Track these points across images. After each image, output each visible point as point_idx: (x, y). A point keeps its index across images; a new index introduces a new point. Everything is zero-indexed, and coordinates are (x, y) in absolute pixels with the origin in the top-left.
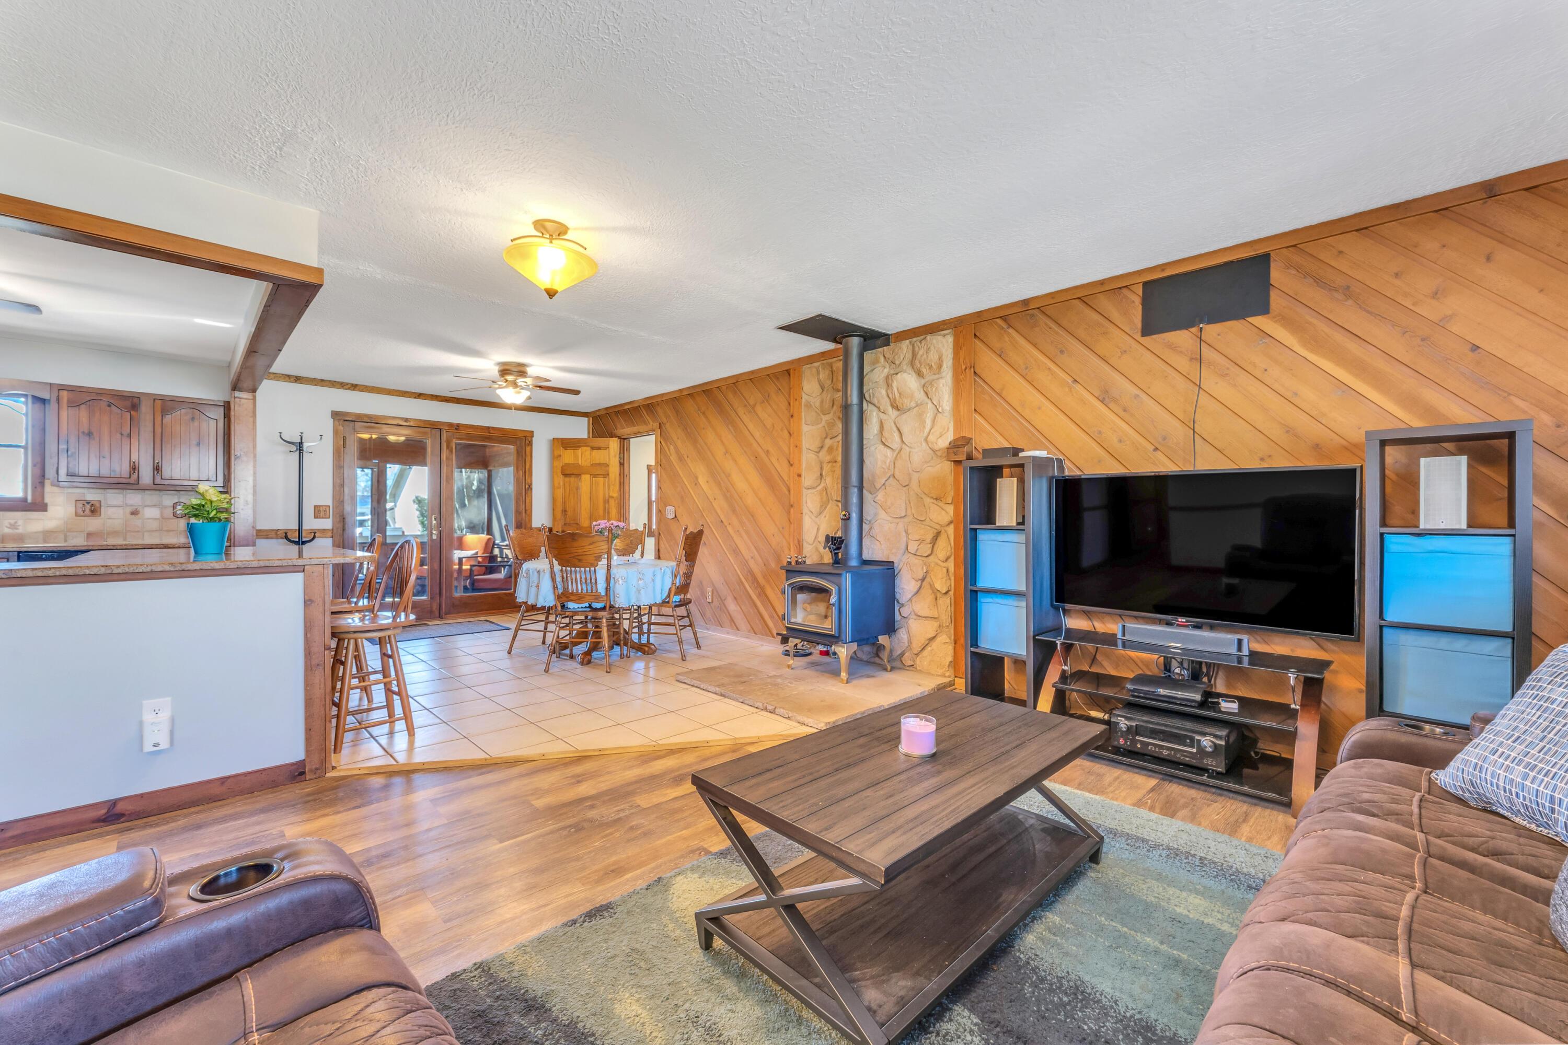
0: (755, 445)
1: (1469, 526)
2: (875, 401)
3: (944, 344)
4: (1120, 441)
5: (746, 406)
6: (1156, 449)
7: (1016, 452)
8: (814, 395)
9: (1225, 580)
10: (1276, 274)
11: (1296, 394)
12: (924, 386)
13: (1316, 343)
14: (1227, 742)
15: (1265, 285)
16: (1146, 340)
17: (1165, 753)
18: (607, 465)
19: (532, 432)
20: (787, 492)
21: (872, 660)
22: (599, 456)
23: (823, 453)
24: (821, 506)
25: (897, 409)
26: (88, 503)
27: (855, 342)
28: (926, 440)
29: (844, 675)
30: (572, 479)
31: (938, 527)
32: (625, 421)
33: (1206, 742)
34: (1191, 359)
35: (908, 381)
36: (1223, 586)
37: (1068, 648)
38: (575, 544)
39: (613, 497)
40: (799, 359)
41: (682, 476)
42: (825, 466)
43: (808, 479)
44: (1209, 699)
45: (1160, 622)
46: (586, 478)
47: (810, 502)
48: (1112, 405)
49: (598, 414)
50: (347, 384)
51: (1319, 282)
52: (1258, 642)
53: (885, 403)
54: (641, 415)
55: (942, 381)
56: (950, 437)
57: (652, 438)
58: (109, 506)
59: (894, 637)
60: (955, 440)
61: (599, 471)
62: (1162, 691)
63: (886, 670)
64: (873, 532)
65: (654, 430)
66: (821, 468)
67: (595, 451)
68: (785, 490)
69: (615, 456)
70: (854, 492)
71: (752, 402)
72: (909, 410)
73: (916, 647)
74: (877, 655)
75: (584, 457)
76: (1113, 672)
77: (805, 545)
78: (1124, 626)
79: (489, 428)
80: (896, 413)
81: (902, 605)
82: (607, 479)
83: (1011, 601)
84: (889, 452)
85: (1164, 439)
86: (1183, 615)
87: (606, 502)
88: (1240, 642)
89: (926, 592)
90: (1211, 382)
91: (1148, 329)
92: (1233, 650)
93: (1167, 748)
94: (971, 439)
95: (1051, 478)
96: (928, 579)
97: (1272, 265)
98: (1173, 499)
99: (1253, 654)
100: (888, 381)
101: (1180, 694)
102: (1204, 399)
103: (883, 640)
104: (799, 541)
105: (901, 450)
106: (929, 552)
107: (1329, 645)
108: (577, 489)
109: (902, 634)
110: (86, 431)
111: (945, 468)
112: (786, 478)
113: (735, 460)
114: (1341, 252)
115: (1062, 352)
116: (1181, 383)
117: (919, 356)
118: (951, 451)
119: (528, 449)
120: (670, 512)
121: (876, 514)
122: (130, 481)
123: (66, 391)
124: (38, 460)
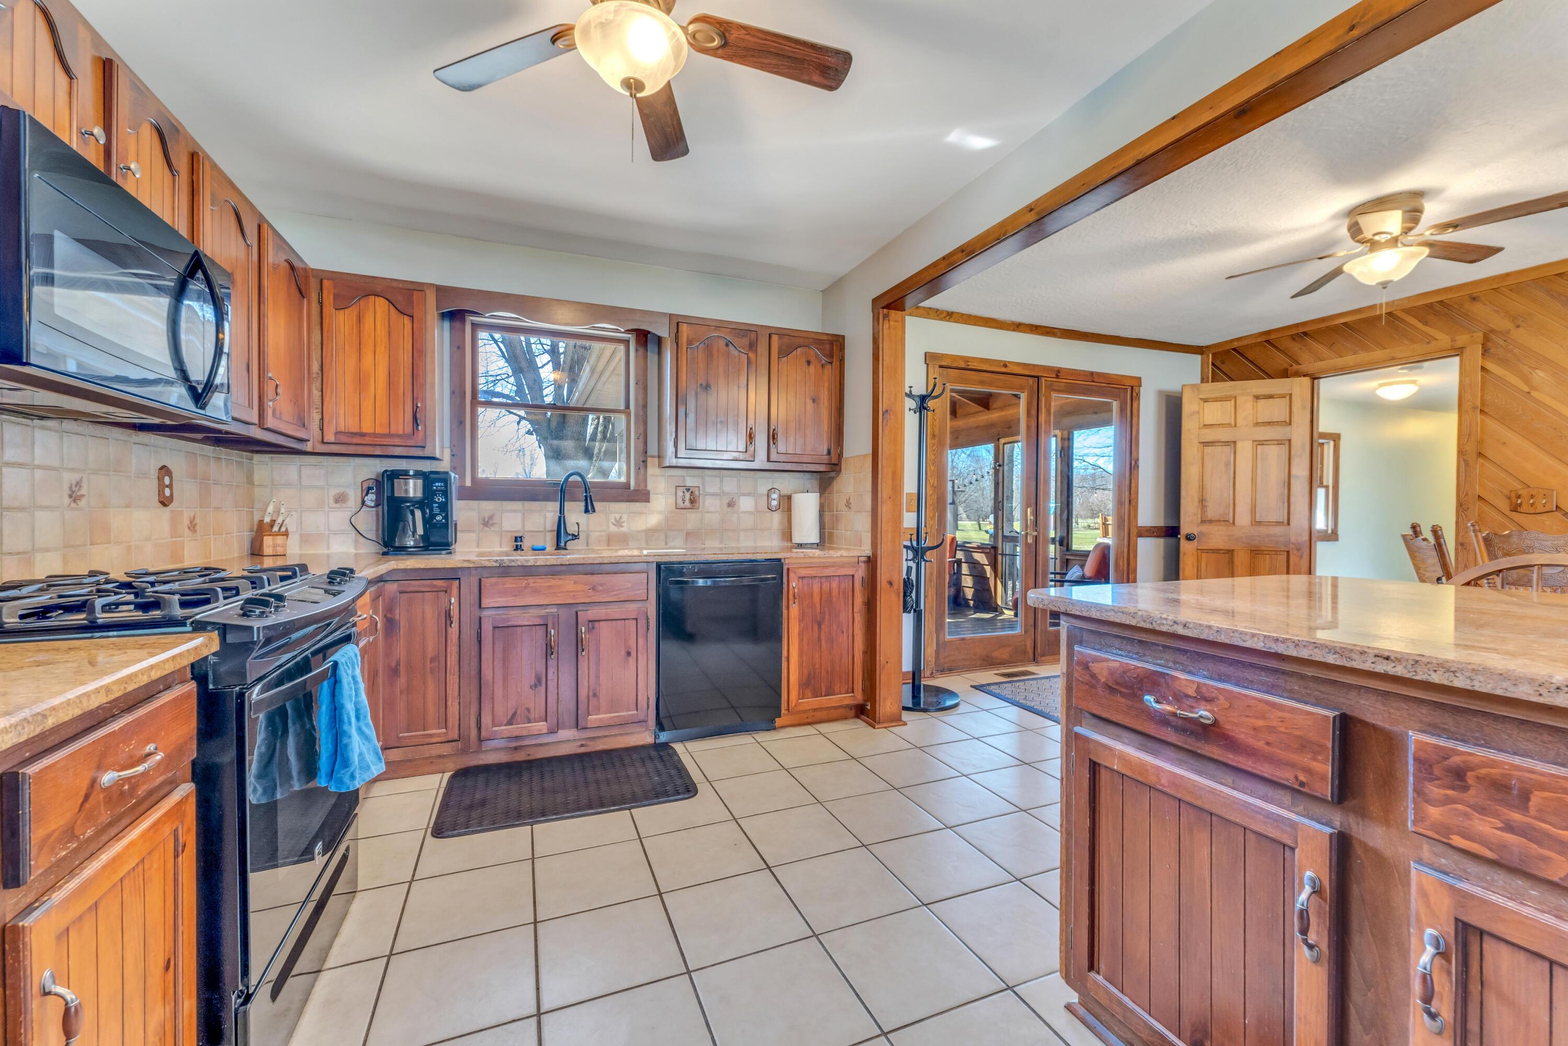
18: (1286, 424)
19: (1139, 378)
22: (1271, 410)
26: (688, 490)
30: (1218, 449)
32: (1330, 346)
39: (1297, 477)
46: (1244, 446)
49: (1228, 346)
50: (943, 312)
58: (707, 494)
61: (1272, 434)
67: (1245, 403)
75: (1240, 411)
79: (1092, 373)
82: (1285, 448)
87: (1285, 484)
108: (1227, 464)
110: (704, 384)
119: (1135, 403)
122: (747, 456)
123: (685, 325)
124: (641, 430)
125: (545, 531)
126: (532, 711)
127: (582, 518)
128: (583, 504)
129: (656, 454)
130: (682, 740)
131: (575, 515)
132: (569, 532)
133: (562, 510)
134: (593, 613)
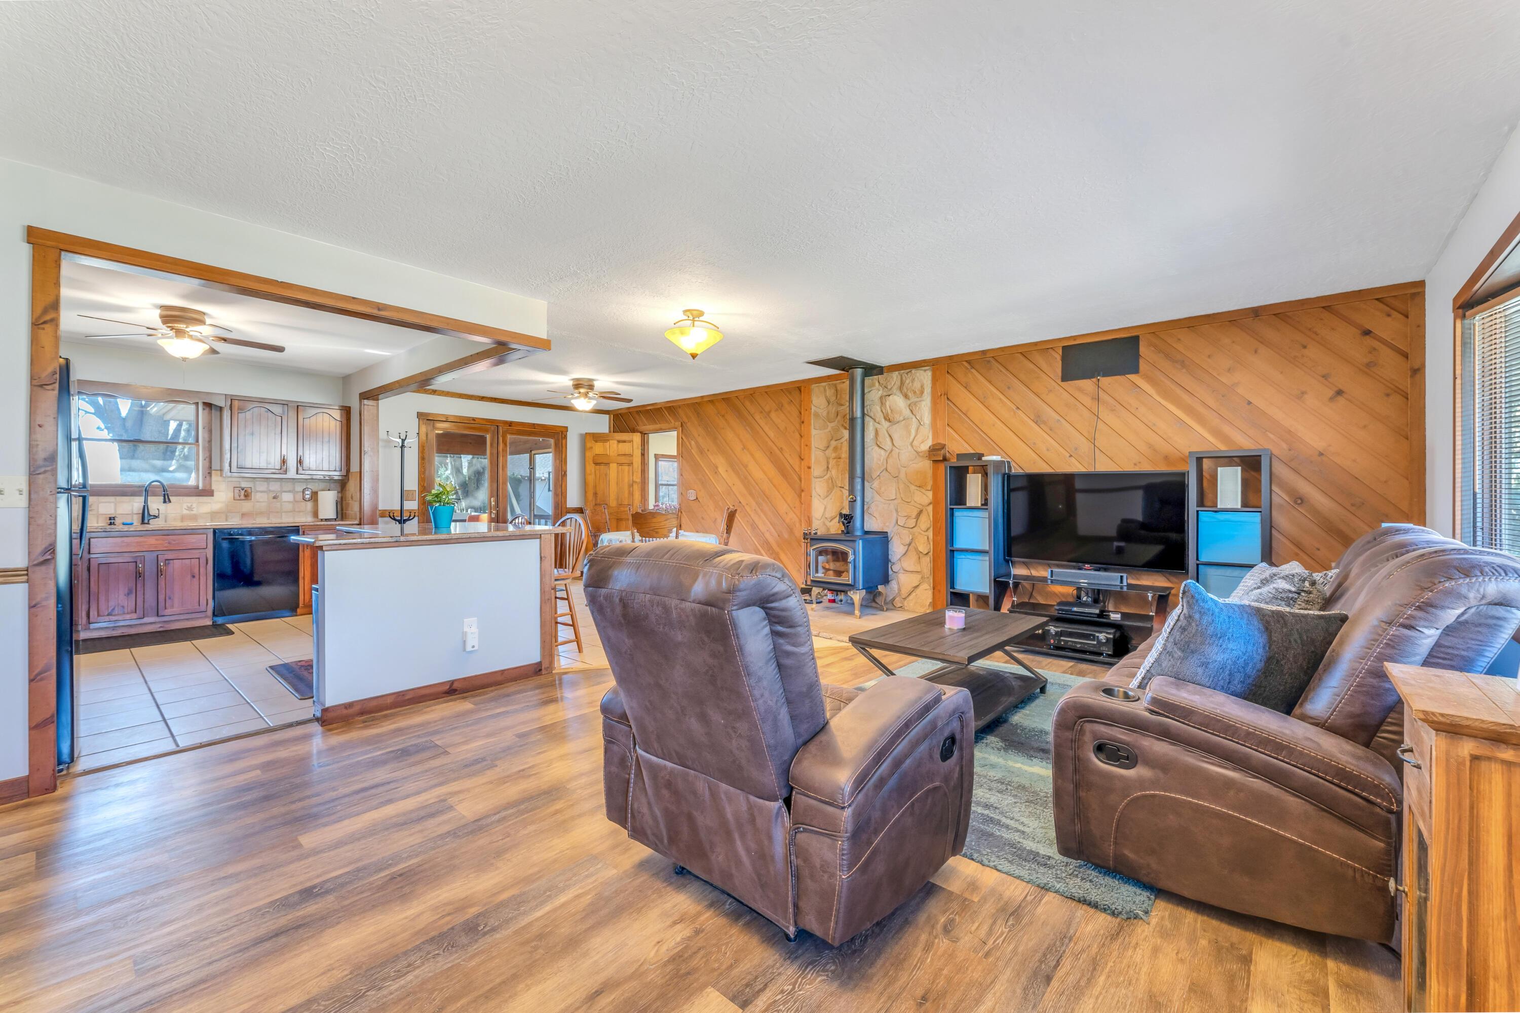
0: (770, 443)
1: (1242, 506)
2: (872, 415)
3: (925, 377)
4: (1048, 450)
5: (761, 412)
6: (1071, 456)
7: (980, 456)
8: (821, 407)
9: (1116, 544)
10: (1143, 349)
11: (1154, 424)
12: (909, 405)
13: (1166, 394)
14: (1114, 636)
15: (1137, 356)
16: (1064, 384)
17: (1079, 646)
18: (631, 456)
19: (567, 427)
20: (798, 481)
21: (870, 605)
22: (625, 448)
23: (829, 452)
24: (828, 491)
25: (889, 421)
27: (859, 372)
28: (911, 444)
29: (857, 612)
30: (602, 467)
31: (921, 507)
32: (647, 419)
33: (1102, 637)
34: (1092, 398)
35: (898, 402)
36: (1114, 548)
37: (1016, 585)
38: (654, 520)
39: (636, 482)
40: (809, 380)
41: (703, 466)
42: (831, 461)
43: (817, 471)
44: (1103, 614)
45: (1074, 568)
46: (613, 466)
47: (818, 488)
48: (1042, 426)
49: (620, 412)
50: (429, 390)
51: (1167, 356)
52: (1133, 578)
53: (879, 416)
54: (663, 415)
55: (923, 403)
56: (929, 443)
57: (674, 434)
58: (257, 493)
59: (888, 587)
60: (933, 445)
61: (625, 460)
62: (1075, 609)
63: (883, 610)
64: (870, 511)
65: (676, 428)
66: (828, 463)
67: (621, 445)
68: (796, 478)
69: (638, 448)
70: (858, 481)
71: (767, 409)
72: (898, 422)
73: (904, 592)
74: (874, 601)
75: (613, 448)
76: (1042, 602)
77: (814, 520)
78: (1052, 571)
79: (534, 424)
80: (888, 424)
81: (894, 563)
82: (631, 468)
83: (979, 557)
84: (882, 452)
85: (1076, 449)
86: (1088, 563)
87: (631, 486)
88: (1122, 577)
89: (913, 556)
90: (1104, 414)
91: (1065, 377)
92: (1118, 583)
93: (1079, 642)
94: (945, 445)
95: (1004, 475)
96: (913, 544)
97: (1141, 343)
98: (1078, 485)
99: (1129, 586)
100: (882, 400)
101: (1087, 610)
102: (1101, 425)
103: (881, 588)
104: (809, 518)
105: (892, 450)
106: (914, 525)
107: (1172, 578)
108: (606, 475)
109: (894, 585)
110: (251, 432)
111: (927, 465)
112: (797, 469)
113: (752, 455)
114: (1179, 339)
115: (1009, 388)
116: (1086, 413)
117: (906, 384)
118: (931, 453)
119: (564, 441)
120: (692, 495)
121: (872, 498)
122: (281, 471)
123: (237, 401)
124: (207, 455)
125: (133, 514)
126: (126, 608)
127: (163, 507)
128: (162, 498)
129: (219, 468)
130: (233, 622)
131: (155, 504)
132: (151, 514)
133: (146, 501)
134: (170, 555)
